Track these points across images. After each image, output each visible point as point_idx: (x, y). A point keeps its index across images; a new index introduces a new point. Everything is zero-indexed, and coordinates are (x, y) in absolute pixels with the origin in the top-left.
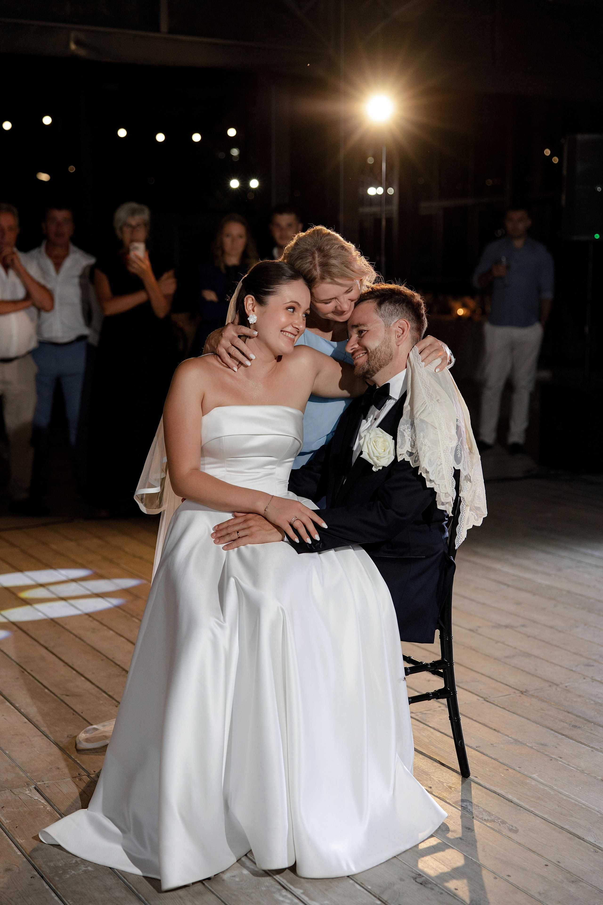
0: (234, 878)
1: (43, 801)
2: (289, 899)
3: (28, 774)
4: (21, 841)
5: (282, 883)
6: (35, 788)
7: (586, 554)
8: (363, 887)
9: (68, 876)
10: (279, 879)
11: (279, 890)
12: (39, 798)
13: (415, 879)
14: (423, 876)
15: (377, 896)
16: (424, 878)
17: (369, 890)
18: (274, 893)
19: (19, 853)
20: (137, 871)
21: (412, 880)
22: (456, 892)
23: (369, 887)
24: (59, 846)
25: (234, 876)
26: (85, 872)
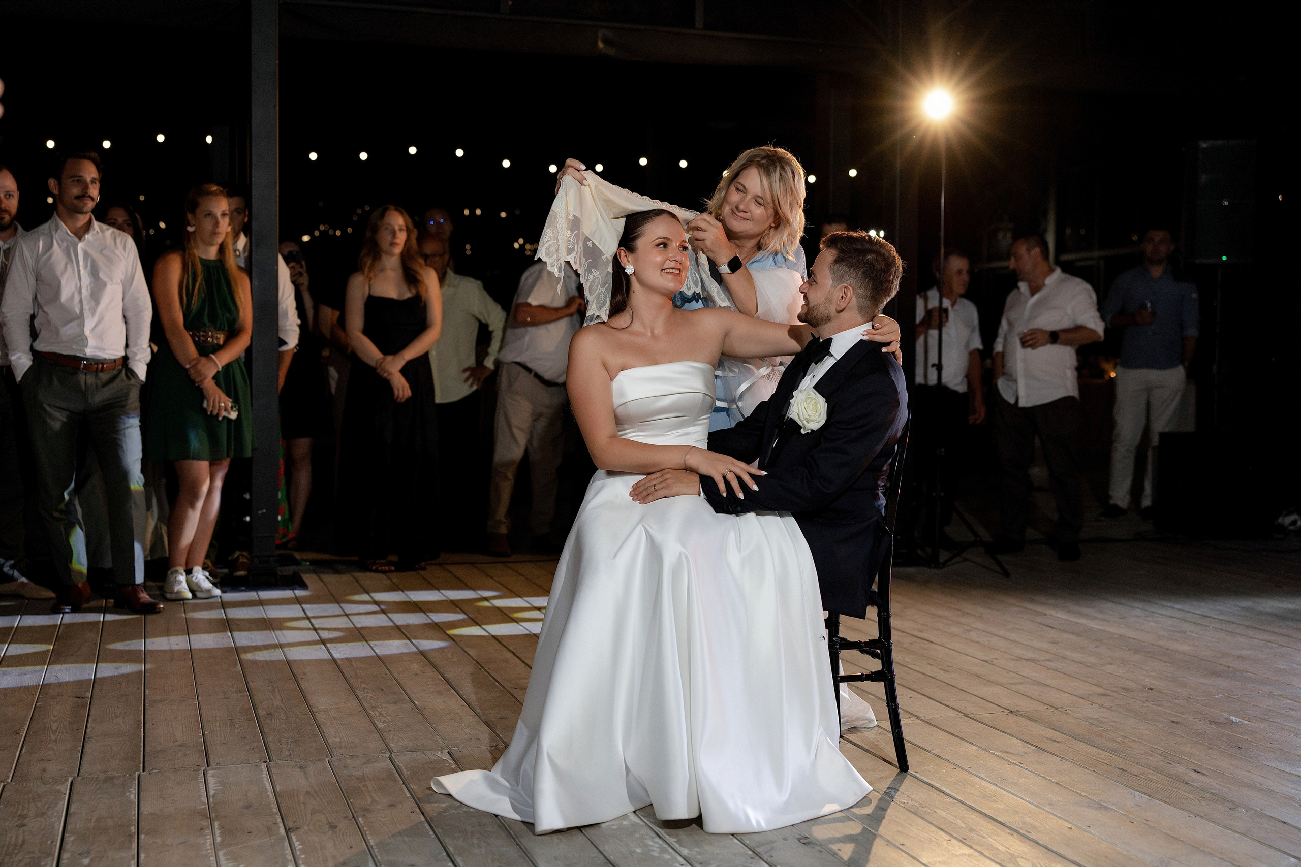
0: (611, 827)
1: (451, 761)
2: (659, 844)
3: (446, 742)
4: (415, 787)
5: (659, 833)
6: (448, 752)
7: (1163, 606)
8: (741, 842)
9: (447, 814)
10: (660, 833)
11: (653, 838)
12: (448, 759)
13: (799, 840)
14: (809, 838)
15: (752, 849)
16: (809, 840)
17: (747, 845)
18: (646, 839)
19: (408, 795)
20: (518, 818)
21: (796, 840)
22: (839, 852)
23: (747, 842)
24: (450, 795)
25: (613, 825)
26: (466, 812)
